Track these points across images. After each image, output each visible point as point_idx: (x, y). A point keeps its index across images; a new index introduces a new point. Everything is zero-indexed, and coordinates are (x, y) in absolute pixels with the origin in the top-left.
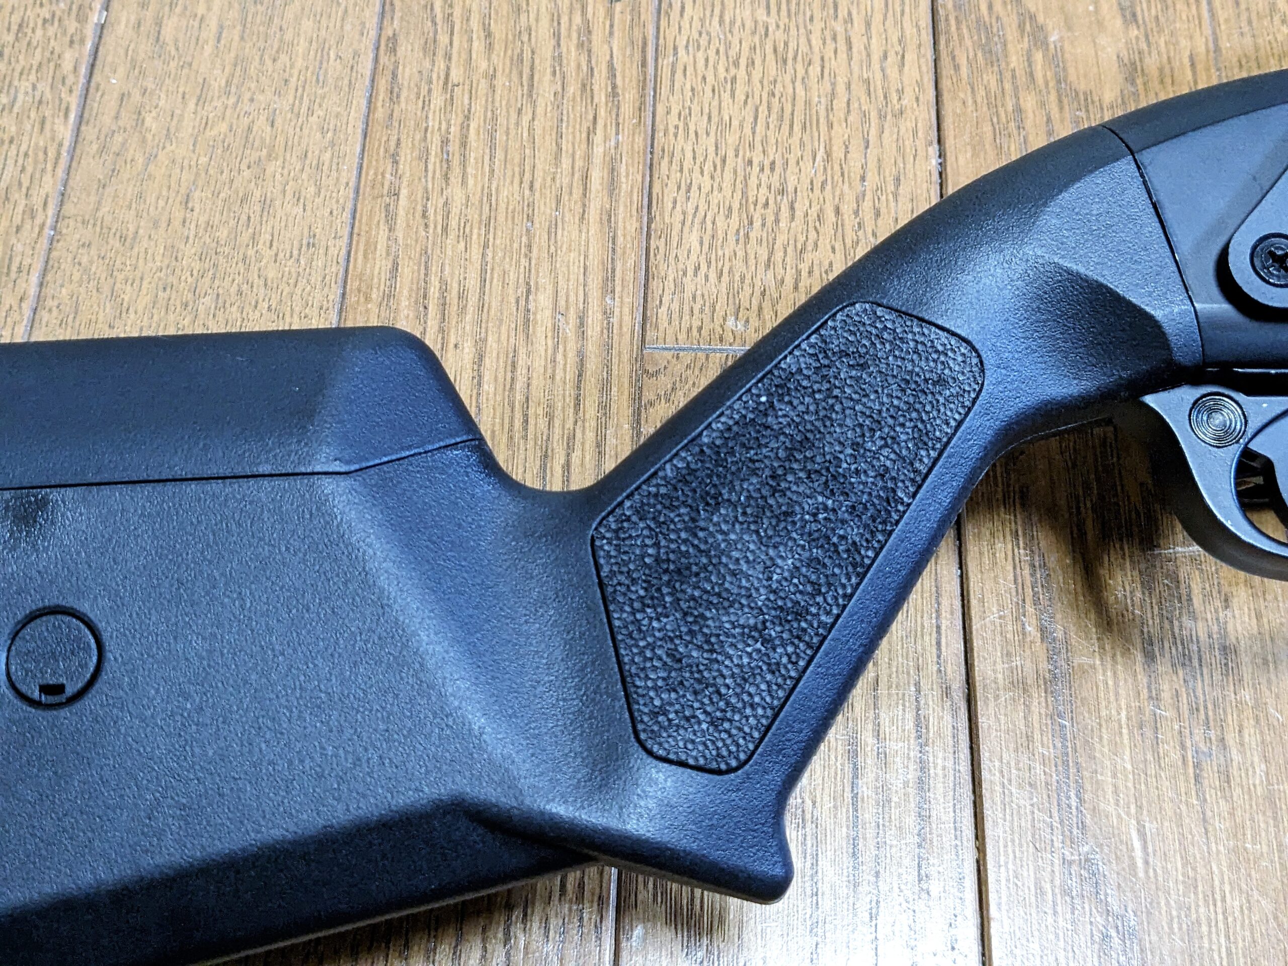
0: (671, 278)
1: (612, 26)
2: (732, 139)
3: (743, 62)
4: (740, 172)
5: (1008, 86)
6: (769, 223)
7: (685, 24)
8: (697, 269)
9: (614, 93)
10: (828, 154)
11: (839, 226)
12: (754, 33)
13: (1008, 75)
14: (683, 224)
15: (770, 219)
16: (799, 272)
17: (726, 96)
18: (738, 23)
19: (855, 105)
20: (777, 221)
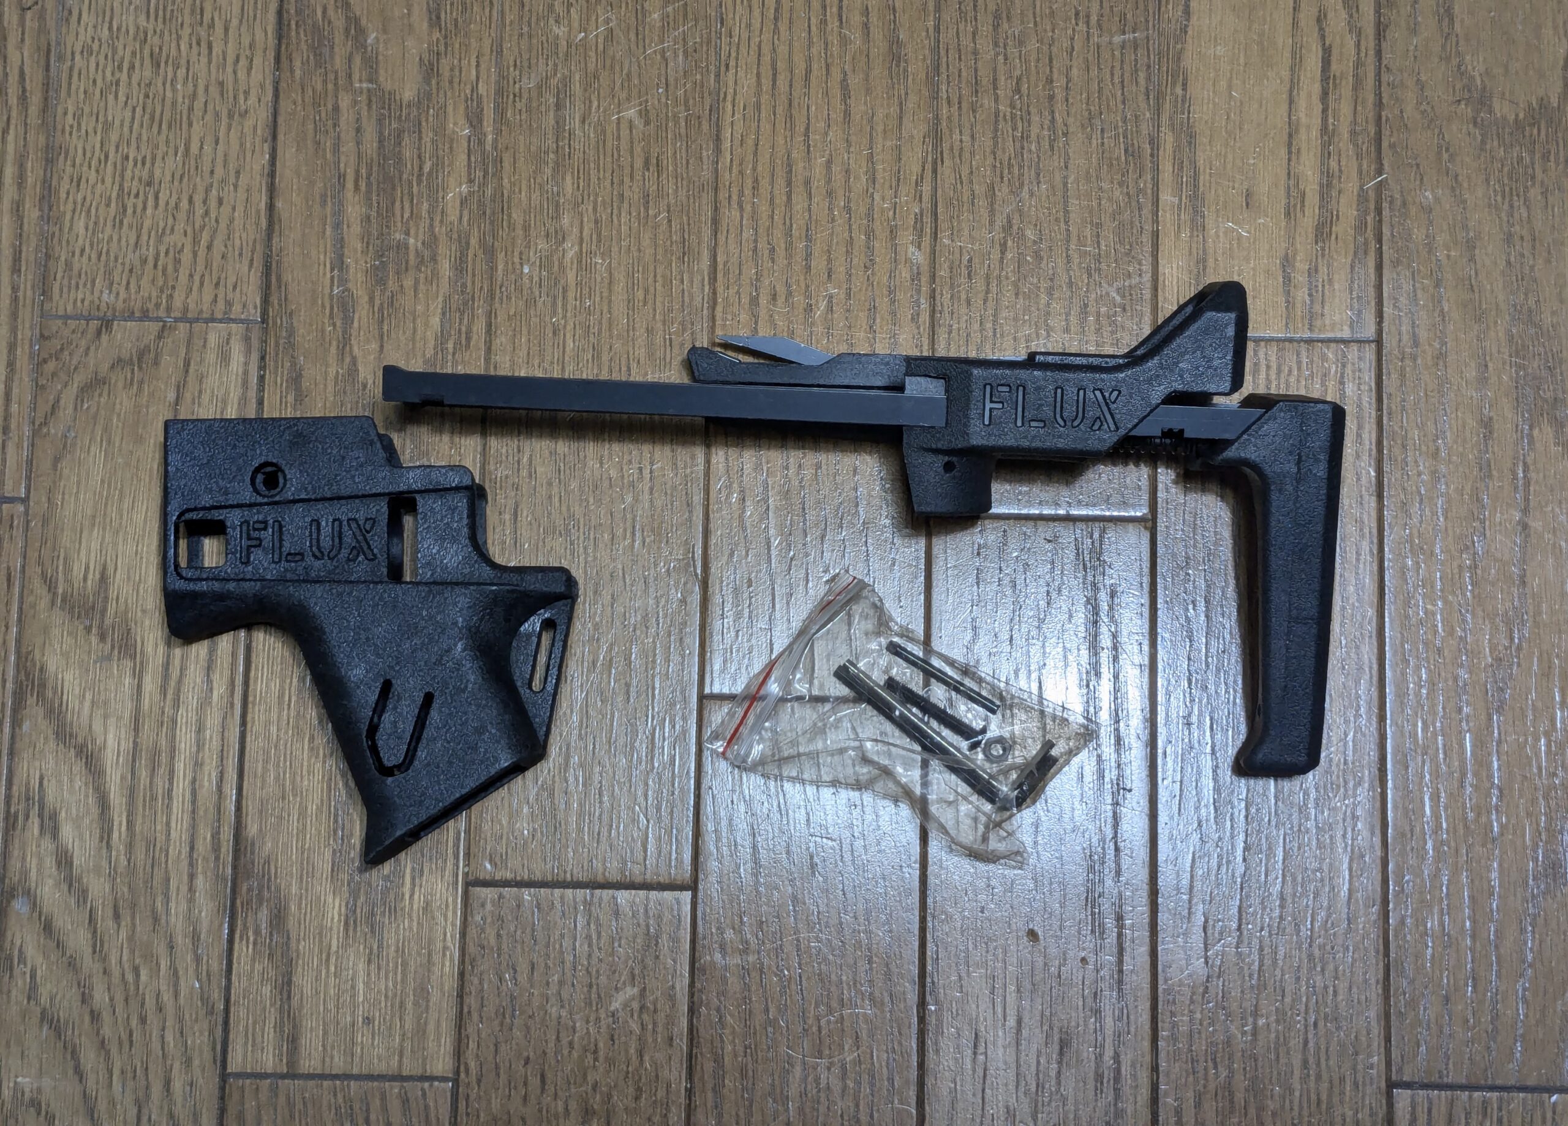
0: (63, 258)
1: (23, 34)
2: (114, 137)
3: (126, 66)
4: (119, 167)
5: (330, 86)
6: (139, 210)
7: (82, 30)
8: (83, 251)
9: (23, 98)
10: (187, 150)
11: (191, 212)
12: (135, 39)
13: (331, 76)
14: (74, 211)
15: (140, 206)
16: (158, 254)
17: (111, 98)
18: (124, 29)
19: (210, 107)
20: (145, 208)
